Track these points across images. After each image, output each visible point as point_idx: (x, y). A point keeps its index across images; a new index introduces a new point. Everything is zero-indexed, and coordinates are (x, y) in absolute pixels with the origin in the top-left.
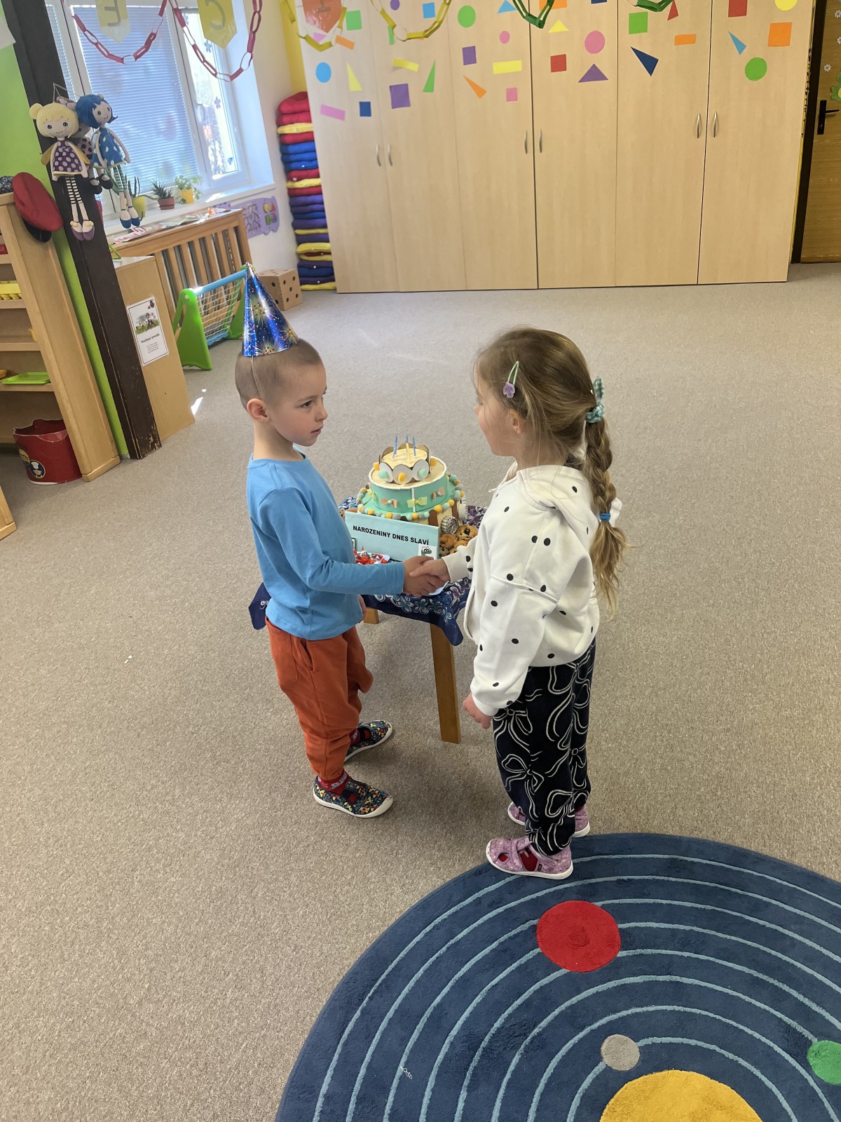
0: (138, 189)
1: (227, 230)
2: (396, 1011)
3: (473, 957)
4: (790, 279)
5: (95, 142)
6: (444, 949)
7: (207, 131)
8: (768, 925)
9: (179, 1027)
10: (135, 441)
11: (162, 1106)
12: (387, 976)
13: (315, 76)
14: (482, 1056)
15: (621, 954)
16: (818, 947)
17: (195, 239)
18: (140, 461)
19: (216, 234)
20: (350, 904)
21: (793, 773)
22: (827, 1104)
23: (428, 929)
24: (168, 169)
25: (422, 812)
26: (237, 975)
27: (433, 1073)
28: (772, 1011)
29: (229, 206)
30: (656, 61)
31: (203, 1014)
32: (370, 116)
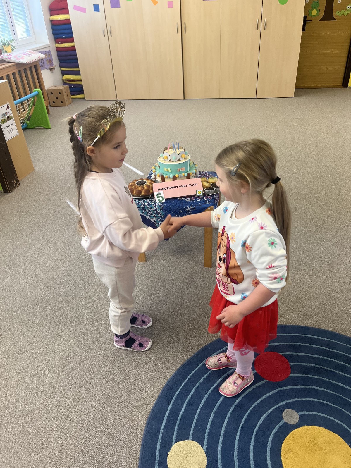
4: (296, 95)
17: (16, 71)
18: (10, 194)
32: (99, 11)
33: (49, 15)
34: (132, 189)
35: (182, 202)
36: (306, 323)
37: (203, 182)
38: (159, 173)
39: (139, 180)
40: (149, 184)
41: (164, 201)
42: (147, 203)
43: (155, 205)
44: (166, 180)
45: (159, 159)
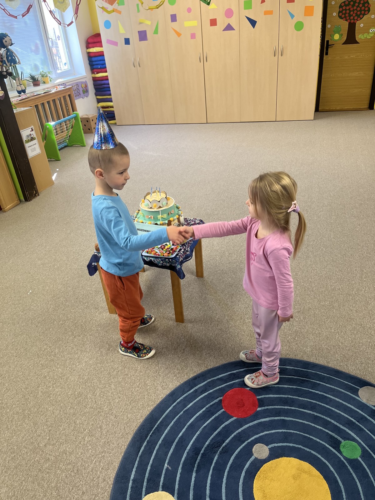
0: (23, 77)
1: (65, 96)
2: (162, 441)
3: (195, 415)
5: (4, 55)
6: (182, 412)
7: (54, 50)
8: (320, 393)
9: (64, 455)
10: (27, 193)
11: (59, 490)
12: (157, 426)
13: (104, 26)
14: (202, 457)
15: (259, 409)
16: (341, 401)
17: (51, 100)
19: (60, 98)
20: (139, 395)
21: (327, 328)
22: (349, 467)
23: (175, 404)
24: (36, 67)
25: (169, 353)
26: (90, 430)
27: (180, 466)
28: (324, 429)
29: (66, 85)
30: (256, 22)
31: (75, 449)
32: (129, 44)
33: (86, 49)
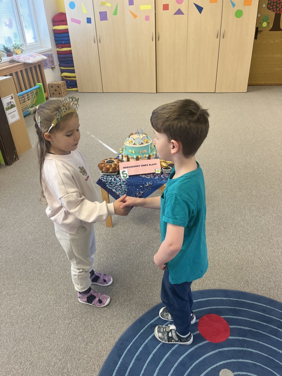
1: (35, 66)
4: (248, 91)
10: (8, 158)
13: (69, 7)
18: (10, 166)
24: (10, 40)
30: (202, 8)
32: (91, 23)
33: (53, 26)
34: (102, 166)
35: (143, 179)
36: (246, 288)
37: (162, 162)
38: (125, 154)
39: (109, 159)
40: (116, 163)
41: (128, 177)
42: (113, 179)
43: (120, 181)
44: (130, 159)
45: (126, 143)
